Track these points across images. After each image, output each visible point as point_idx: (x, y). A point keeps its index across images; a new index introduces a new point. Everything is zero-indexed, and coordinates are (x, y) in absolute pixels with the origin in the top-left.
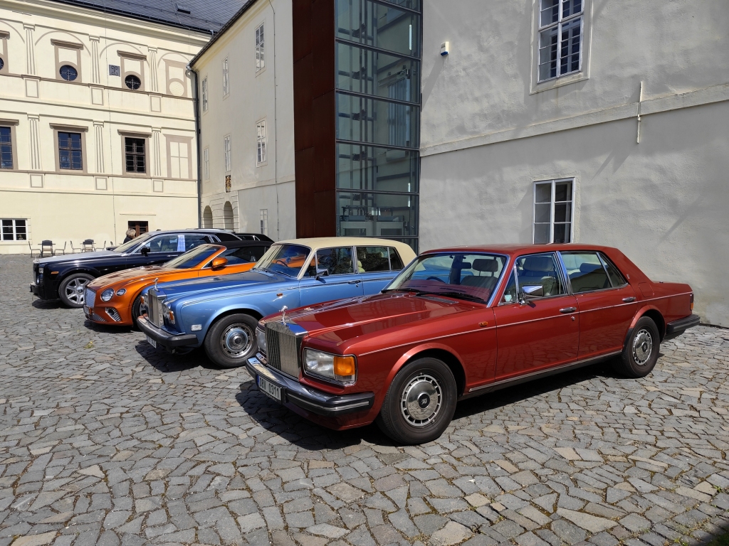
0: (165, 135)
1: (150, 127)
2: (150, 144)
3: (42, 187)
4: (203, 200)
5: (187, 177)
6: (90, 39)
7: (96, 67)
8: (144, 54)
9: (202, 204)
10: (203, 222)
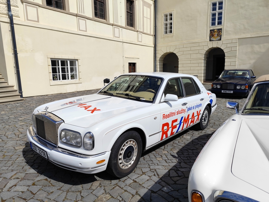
0: (142, 0)
2: (137, 5)
3: (86, 31)
4: (158, 48)
5: (149, 32)
9: (157, 52)
10: (158, 63)
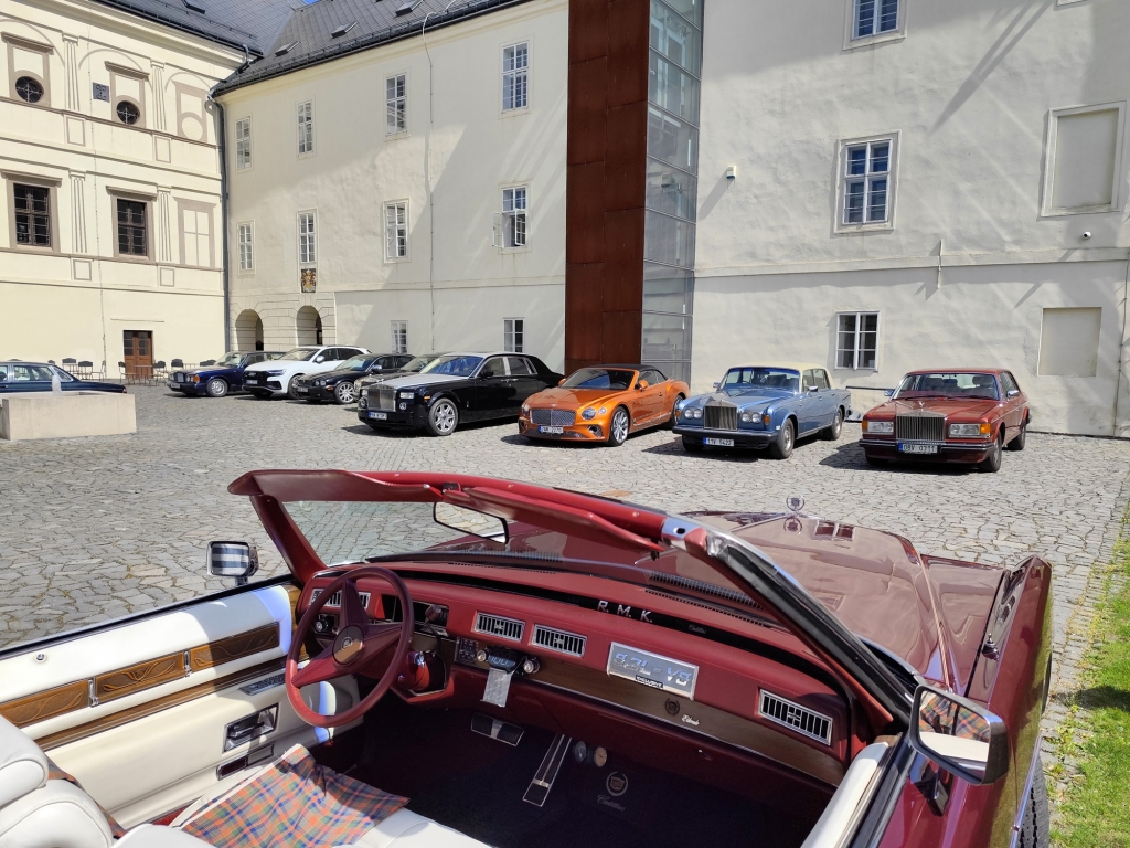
0: (176, 198)
1: (155, 184)
2: (155, 211)
4: (233, 300)
5: (207, 265)
6: (64, 40)
7: (72, 84)
8: (145, 71)
9: (231, 307)
10: (234, 334)
